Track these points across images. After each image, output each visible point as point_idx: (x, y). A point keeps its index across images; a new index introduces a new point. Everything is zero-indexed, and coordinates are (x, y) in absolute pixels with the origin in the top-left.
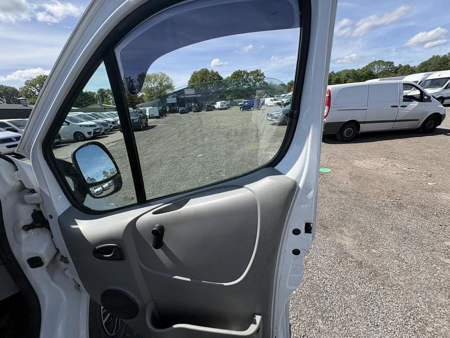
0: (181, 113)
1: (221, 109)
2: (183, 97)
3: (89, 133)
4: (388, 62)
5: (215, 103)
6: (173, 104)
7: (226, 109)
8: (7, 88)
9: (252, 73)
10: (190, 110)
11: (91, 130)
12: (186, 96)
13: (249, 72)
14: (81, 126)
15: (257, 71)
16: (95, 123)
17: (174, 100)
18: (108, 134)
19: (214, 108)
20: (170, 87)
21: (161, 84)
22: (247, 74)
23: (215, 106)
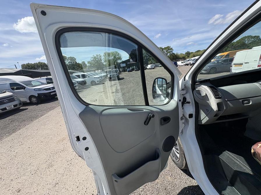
0: (128, 72)
1: (151, 69)
2: (129, 63)
3: (98, 81)
4: (255, 36)
5: (147, 66)
6: (124, 67)
7: (153, 69)
8: (42, 63)
9: (165, 48)
10: (133, 70)
11: (98, 80)
12: (131, 63)
13: (163, 48)
14: (94, 78)
15: (168, 47)
16: (99, 77)
17: (124, 65)
18: (104, 82)
19: (146, 68)
20: (120, 58)
21: (115, 57)
22: (162, 49)
23: (147, 67)
